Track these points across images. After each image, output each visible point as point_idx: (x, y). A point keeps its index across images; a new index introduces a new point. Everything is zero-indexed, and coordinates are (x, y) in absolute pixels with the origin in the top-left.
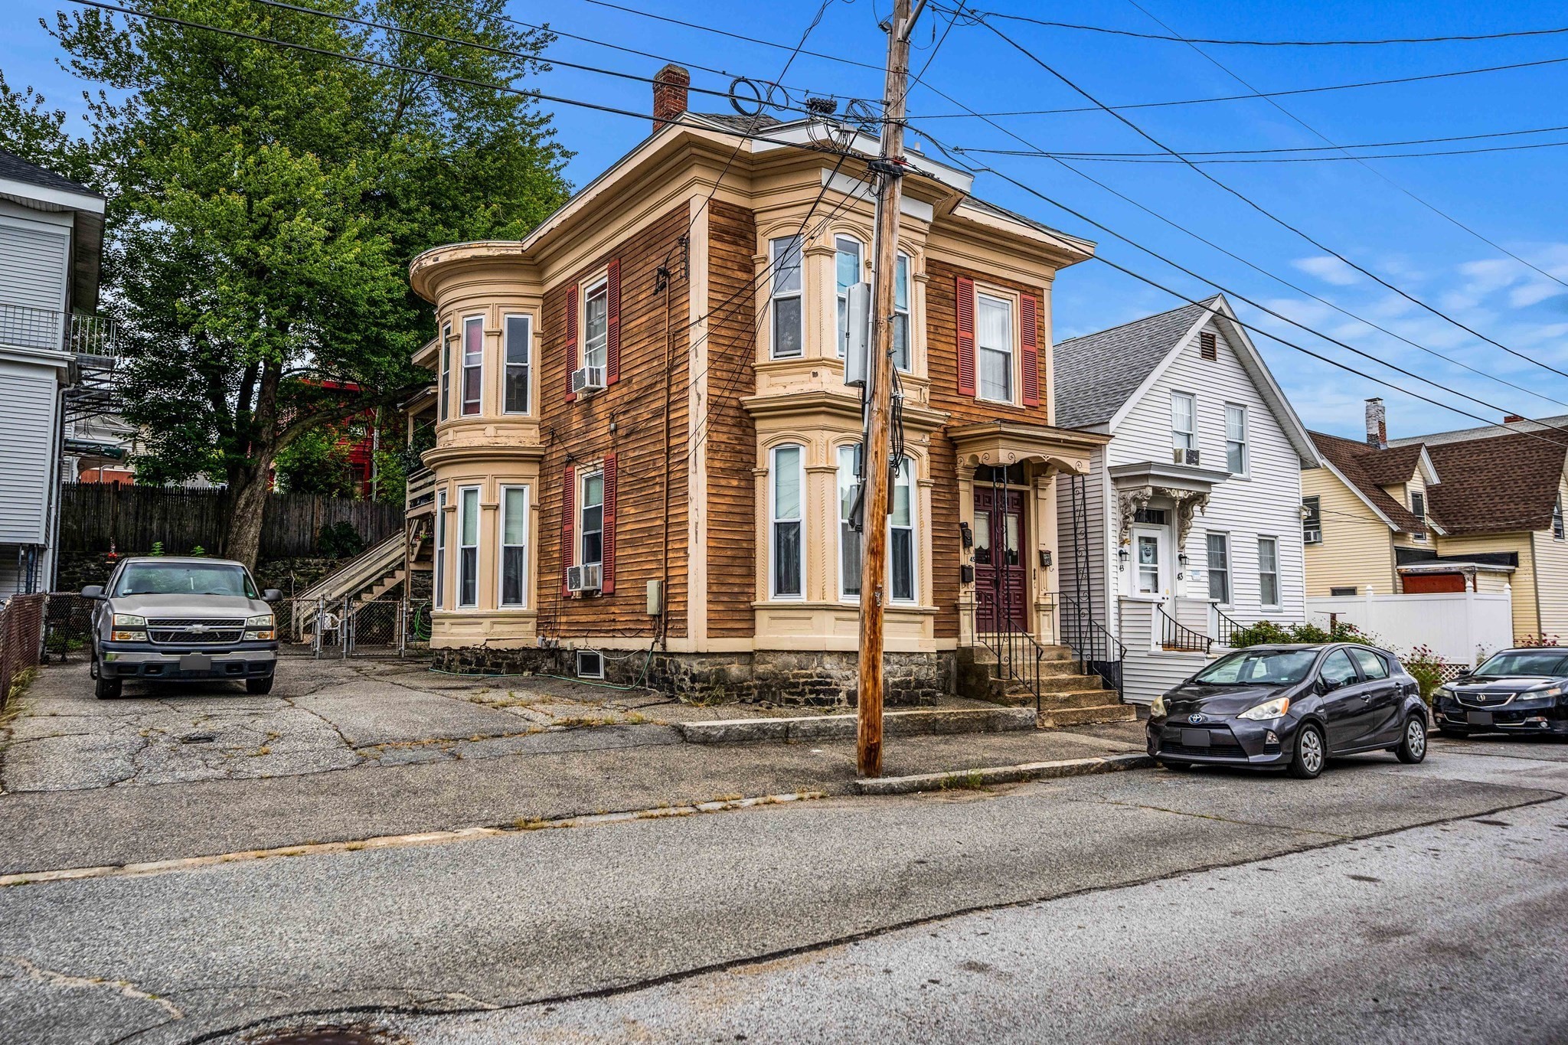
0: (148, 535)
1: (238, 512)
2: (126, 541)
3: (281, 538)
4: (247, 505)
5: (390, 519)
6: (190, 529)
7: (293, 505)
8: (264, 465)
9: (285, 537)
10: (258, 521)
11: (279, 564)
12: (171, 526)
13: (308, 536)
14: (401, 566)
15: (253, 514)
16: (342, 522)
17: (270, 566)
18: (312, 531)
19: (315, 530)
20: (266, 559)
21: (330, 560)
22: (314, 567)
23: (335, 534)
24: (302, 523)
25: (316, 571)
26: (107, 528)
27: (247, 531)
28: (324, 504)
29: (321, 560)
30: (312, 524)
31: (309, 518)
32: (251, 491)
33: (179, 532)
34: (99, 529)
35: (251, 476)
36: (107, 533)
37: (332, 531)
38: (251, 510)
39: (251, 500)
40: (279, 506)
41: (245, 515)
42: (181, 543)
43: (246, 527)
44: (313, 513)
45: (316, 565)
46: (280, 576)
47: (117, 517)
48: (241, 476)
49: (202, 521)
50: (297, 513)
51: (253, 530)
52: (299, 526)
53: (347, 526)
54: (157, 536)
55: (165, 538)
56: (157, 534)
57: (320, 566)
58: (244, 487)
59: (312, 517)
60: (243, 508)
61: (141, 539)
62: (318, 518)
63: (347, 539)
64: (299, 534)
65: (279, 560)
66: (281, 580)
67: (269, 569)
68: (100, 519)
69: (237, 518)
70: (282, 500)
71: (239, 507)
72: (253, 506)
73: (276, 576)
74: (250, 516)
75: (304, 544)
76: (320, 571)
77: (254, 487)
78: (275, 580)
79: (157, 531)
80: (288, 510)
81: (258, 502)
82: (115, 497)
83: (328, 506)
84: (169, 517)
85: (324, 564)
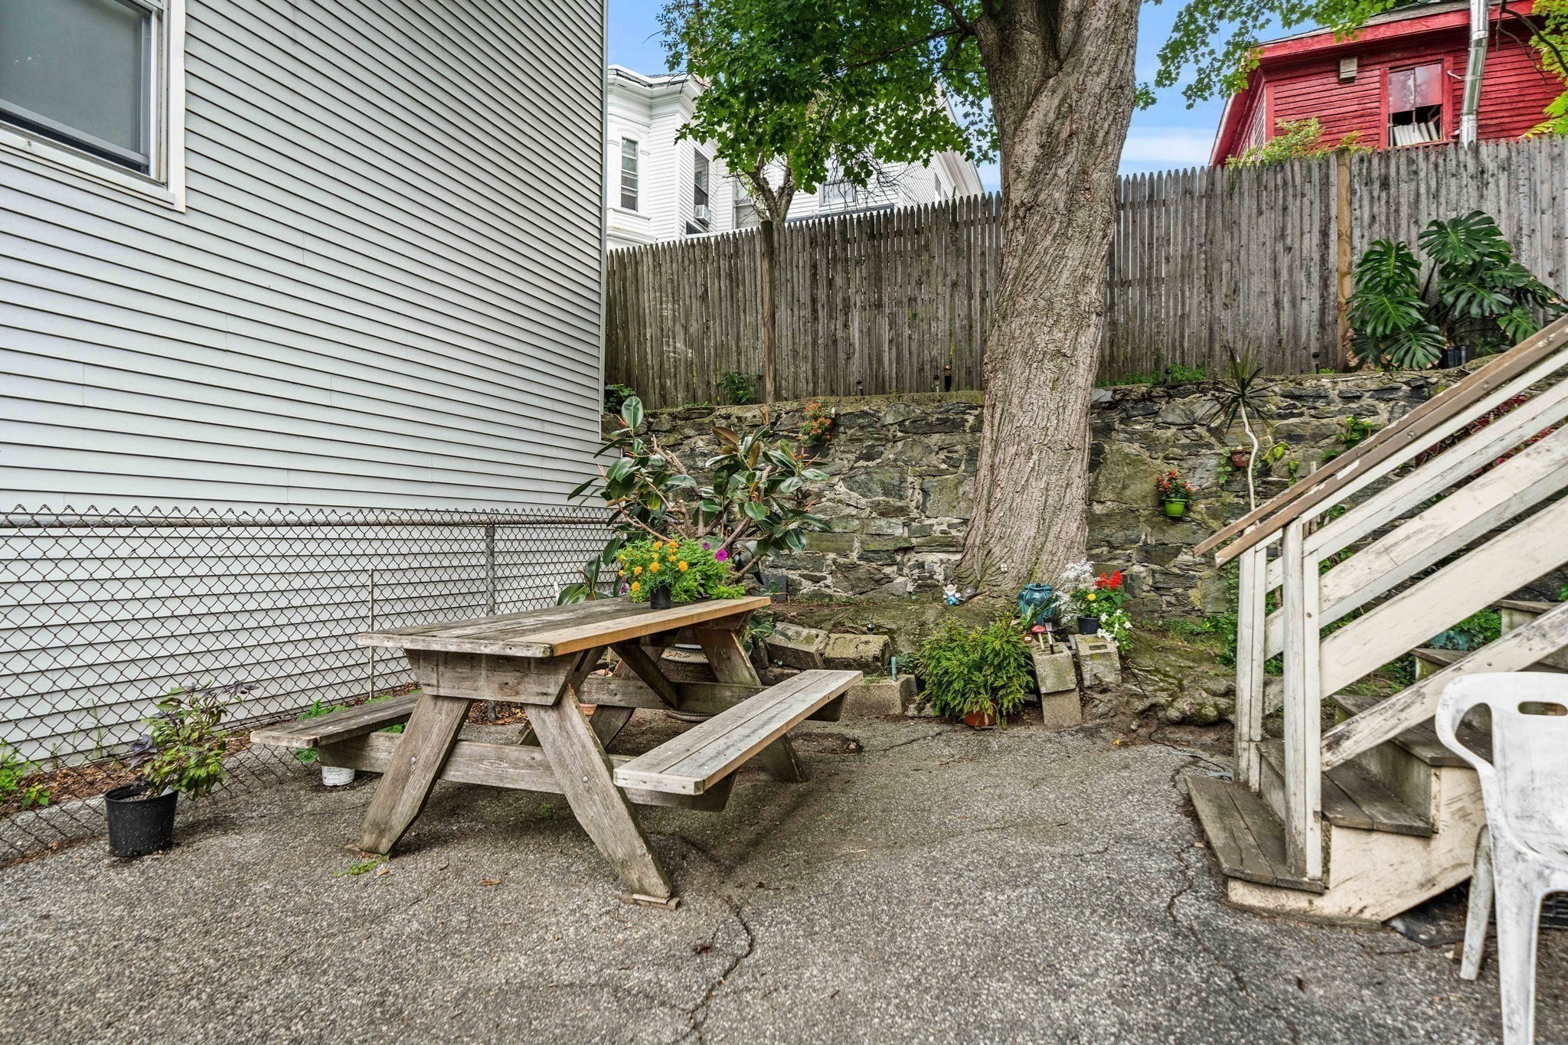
0: (842, 356)
2: (796, 379)
3: (1212, 325)
4: (1050, 155)
6: (940, 328)
7: (1249, 204)
9: (1226, 316)
11: (1203, 406)
12: (893, 324)
13: (1309, 310)
15: (1073, 191)
16: (1455, 223)
17: (1173, 412)
18: (1325, 285)
19: (1334, 280)
20: (1159, 390)
21: (1407, 375)
22: (1339, 405)
23: (1423, 278)
24: (1284, 261)
25: (1346, 419)
26: (755, 349)
27: (1048, 259)
28: (1369, 182)
29: (1371, 378)
30: (1324, 260)
31: (1311, 241)
32: (1063, 101)
33: (915, 337)
34: (739, 354)
35: (1063, 50)
36: (756, 362)
37: (1408, 262)
38: (1061, 172)
39: (1064, 135)
40: (1198, 215)
41: (1042, 197)
42: (921, 370)
43: (1048, 242)
44: (1326, 222)
45: (1347, 398)
46: (1210, 446)
47: (773, 316)
48: (1025, 59)
49: (971, 297)
50: (1266, 227)
51: (1074, 252)
52: (1276, 274)
53: (1480, 228)
54: (862, 358)
55: (880, 361)
56: (861, 351)
57: (1366, 401)
58: (1037, 93)
59: (1325, 234)
60: (1036, 172)
61: (827, 368)
62: (1346, 238)
63: (1482, 283)
64: (1277, 304)
65: (1204, 392)
66: (1212, 462)
67: (1168, 425)
68: (738, 327)
69: (1016, 216)
70: (1209, 194)
71: (1019, 172)
72: (1070, 159)
73: (1196, 447)
74: (1059, 196)
75: (1296, 337)
76: (1367, 421)
77: (1071, 81)
78: (1192, 461)
79: (861, 344)
80: (1232, 225)
81: (1091, 141)
82: (766, 265)
83: (1385, 185)
84: (886, 299)
85: (1383, 393)
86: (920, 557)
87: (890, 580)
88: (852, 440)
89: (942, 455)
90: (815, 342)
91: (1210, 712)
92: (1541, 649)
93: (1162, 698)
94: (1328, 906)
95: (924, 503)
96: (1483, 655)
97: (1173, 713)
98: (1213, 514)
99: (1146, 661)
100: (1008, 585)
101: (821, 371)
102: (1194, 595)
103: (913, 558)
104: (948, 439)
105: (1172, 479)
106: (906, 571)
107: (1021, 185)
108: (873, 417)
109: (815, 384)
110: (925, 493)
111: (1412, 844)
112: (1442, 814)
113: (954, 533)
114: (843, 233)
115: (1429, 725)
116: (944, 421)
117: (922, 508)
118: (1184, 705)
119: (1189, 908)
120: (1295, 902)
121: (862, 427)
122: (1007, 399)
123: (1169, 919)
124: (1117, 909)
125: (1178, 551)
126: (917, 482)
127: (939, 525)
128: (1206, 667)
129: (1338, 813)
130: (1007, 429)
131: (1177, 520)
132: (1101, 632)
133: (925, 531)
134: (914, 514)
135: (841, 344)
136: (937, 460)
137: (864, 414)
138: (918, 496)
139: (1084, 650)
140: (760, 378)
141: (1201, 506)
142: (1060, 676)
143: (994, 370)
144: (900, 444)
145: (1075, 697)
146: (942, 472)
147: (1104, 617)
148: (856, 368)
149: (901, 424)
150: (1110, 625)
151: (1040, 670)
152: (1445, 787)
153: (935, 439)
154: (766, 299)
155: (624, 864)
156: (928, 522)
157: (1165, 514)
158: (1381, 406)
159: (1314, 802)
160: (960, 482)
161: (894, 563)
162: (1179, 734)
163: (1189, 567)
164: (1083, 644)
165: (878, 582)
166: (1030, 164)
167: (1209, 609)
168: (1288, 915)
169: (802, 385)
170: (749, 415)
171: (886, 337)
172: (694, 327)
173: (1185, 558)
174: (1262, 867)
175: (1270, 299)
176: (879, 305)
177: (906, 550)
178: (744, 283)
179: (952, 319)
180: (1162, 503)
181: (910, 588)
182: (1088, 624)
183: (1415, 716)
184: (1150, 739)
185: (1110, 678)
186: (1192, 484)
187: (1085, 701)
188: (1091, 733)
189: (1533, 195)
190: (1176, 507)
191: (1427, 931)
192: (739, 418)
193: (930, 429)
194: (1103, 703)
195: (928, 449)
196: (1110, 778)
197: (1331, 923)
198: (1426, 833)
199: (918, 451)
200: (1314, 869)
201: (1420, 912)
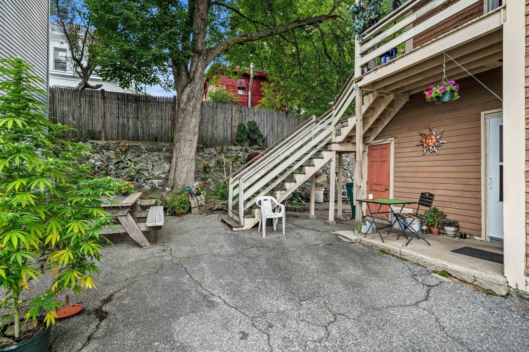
0: (126, 130)
1: (182, 106)
2: (112, 134)
3: (213, 133)
4: (189, 99)
5: (277, 121)
6: (154, 126)
7: (219, 111)
8: (200, 69)
9: (215, 132)
10: (197, 113)
11: (213, 150)
12: (142, 123)
13: (229, 132)
14: (326, 148)
15: (193, 108)
16: (251, 122)
17: (207, 151)
18: (232, 129)
19: (233, 128)
20: (204, 146)
21: (245, 147)
22: (235, 152)
23: (246, 130)
24: (225, 123)
25: (236, 155)
26: (98, 124)
27: (189, 121)
28: (239, 111)
29: (239, 148)
30: (232, 124)
31: (230, 120)
32: (192, 89)
33: (148, 127)
34: (92, 125)
35: (191, 78)
36: (98, 127)
37: (245, 128)
38: (191, 104)
39: (192, 96)
40: (211, 111)
41: (187, 108)
42: (149, 135)
43: (189, 117)
44: (232, 117)
45: (236, 151)
46: (213, 158)
47: (105, 116)
48: (183, 78)
49: (162, 120)
50: (222, 116)
51: (194, 120)
52: (224, 125)
53: (255, 124)
54: (132, 130)
55: (138, 132)
56: (132, 129)
57: (239, 151)
58: (186, 86)
59: (232, 119)
60: (186, 102)
61: (122, 132)
62: (235, 120)
63: (255, 133)
64: (224, 131)
65: (213, 147)
66: (214, 161)
67: (206, 154)
68: (92, 117)
69: (182, 111)
70: (213, 107)
71: (183, 102)
72: (193, 101)
73: (211, 158)
74: (191, 109)
75: (227, 137)
76: (239, 155)
77: (193, 85)
78: (211, 161)
79: (132, 127)
80: (216, 114)
81: (197, 98)
82: (102, 101)
83: (241, 112)
84: (140, 117)
85: (241, 150)
86: (152, 181)
87: (144, 186)
88: (133, 152)
89: (157, 157)
90: (118, 125)
91: (221, 208)
92: (265, 193)
93: (212, 206)
94: (244, 228)
95: (153, 168)
96: (260, 194)
97: (215, 209)
98: (214, 171)
99: (208, 200)
100: (180, 187)
101: (120, 132)
102: (211, 187)
103: (150, 181)
104: (159, 153)
105: (207, 164)
106: (148, 184)
107: (183, 104)
108: (139, 147)
109: (118, 136)
110: (153, 166)
111: (253, 219)
112: (256, 214)
113: (160, 175)
114: (128, 98)
115: (255, 203)
116: (158, 149)
117: (152, 169)
118: (216, 207)
119: (228, 232)
120: (240, 229)
121: (136, 149)
122: (180, 148)
123: (227, 233)
124: (220, 234)
125: (208, 179)
126: (151, 163)
127: (156, 173)
128: (218, 200)
129: (245, 216)
130: (180, 155)
131: (208, 173)
132: (201, 195)
133: (153, 175)
134: (150, 171)
135: (126, 126)
136: (156, 158)
137: (136, 146)
138: (151, 167)
139: (199, 199)
140: (100, 132)
141: (212, 170)
142: (195, 204)
143: (177, 142)
144: (146, 154)
145: (198, 208)
146: (158, 161)
147: (202, 193)
148: (131, 133)
149: (146, 149)
150: (203, 194)
151: (191, 203)
152: (256, 211)
153: (155, 153)
154: (102, 111)
155: (141, 242)
156: (154, 173)
157: (206, 171)
158: (241, 152)
159: (243, 215)
160: (162, 164)
161: (145, 182)
162: (216, 212)
163: (209, 182)
164: (199, 198)
165: (141, 187)
166: (185, 101)
167: (213, 190)
168: (240, 231)
169: (114, 135)
170: (100, 143)
171: (140, 126)
172: (76, 115)
173: (209, 180)
174: (236, 225)
175: (223, 130)
176: (138, 118)
177: (148, 179)
178: (95, 105)
179: (157, 124)
180: (205, 169)
181: (149, 188)
182: (198, 194)
183: (253, 203)
184: (211, 214)
185: (203, 204)
186: (210, 165)
187: (199, 208)
188: (201, 214)
189: (261, 118)
190: (208, 170)
191: (254, 229)
192: (97, 144)
193: (154, 151)
194: (203, 208)
195: (154, 156)
196: (208, 220)
197: (244, 231)
198: (254, 217)
199: (151, 156)
200: (242, 224)
201: (253, 227)
